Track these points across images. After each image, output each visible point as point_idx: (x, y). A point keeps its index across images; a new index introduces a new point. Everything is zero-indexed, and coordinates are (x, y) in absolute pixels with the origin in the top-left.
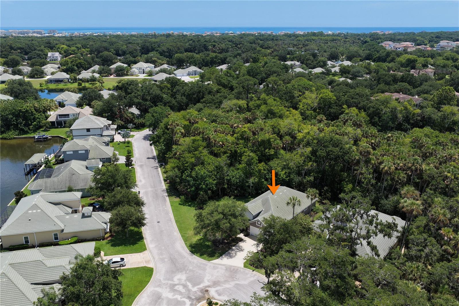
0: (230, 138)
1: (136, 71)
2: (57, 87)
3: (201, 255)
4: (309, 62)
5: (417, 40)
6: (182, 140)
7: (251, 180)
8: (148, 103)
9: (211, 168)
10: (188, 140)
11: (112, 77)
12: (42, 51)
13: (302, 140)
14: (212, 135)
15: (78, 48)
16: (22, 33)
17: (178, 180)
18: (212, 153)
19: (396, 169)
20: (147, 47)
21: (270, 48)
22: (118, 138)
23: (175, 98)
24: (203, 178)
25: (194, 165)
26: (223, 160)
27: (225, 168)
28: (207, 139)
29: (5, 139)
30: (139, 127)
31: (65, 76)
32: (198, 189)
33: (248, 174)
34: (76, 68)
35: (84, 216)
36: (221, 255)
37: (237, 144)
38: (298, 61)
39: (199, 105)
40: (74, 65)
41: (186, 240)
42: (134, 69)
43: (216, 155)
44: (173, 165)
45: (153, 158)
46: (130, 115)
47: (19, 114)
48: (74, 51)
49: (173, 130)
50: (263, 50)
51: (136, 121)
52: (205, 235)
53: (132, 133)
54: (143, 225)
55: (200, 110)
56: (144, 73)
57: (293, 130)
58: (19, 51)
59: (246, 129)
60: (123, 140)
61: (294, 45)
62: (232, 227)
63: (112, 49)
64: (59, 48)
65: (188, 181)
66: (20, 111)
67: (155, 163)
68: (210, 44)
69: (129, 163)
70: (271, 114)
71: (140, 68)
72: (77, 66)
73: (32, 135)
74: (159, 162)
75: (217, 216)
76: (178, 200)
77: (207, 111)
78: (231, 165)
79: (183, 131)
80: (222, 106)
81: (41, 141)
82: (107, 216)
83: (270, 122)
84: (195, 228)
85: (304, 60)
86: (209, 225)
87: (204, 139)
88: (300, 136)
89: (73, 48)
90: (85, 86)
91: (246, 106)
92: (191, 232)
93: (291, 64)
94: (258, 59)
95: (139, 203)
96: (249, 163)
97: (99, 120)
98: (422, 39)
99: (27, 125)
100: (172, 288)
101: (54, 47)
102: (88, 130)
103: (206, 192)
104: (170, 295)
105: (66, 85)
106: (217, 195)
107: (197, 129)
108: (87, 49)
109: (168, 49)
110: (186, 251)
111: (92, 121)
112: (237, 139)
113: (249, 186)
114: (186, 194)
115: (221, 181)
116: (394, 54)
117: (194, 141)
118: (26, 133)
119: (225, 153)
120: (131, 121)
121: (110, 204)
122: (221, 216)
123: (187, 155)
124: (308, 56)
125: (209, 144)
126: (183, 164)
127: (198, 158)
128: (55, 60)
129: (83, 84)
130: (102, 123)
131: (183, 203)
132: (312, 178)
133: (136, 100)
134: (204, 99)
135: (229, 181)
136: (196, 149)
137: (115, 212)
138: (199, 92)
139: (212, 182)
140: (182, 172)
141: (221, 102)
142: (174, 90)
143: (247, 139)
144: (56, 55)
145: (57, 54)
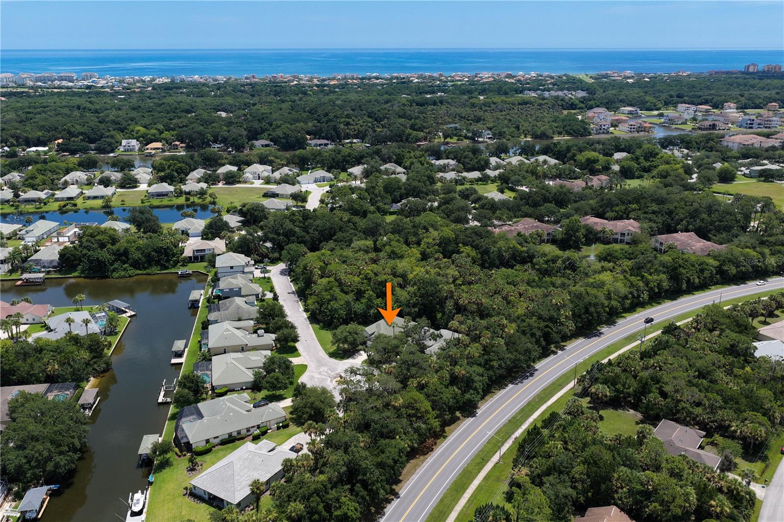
0: (357, 279)
1: (250, 176)
2: (161, 203)
3: (336, 358)
4: (467, 160)
5: (647, 102)
6: (319, 281)
7: (372, 311)
8: (281, 237)
9: (342, 302)
10: (325, 281)
11: (220, 185)
12: (112, 137)
13: (411, 280)
14: (342, 277)
15: (159, 130)
16: (42, 79)
17: (318, 311)
18: (342, 291)
19: (469, 302)
20: (255, 129)
21: (424, 127)
22: (258, 273)
23: (308, 233)
24: (336, 310)
25: (329, 301)
26: (350, 297)
27: (352, 303)
28: (338, 281)
29: (149, 274)
30: (274, 261)
31: (165, 187)
32: (332, 318)
33: (369, 307)
34: (176, 174)
35: (259, 336)
36: (348, 358)
37: (362, 283)
38: (453, 159)
39: (331, 244)
40: (172, 170)
41: (325, 351)
42: (247, 175)
43: (346, 293)
44: (314, 300)
45: (293, 293)
46: (265, 250)
47: (160, 250)
48: (154, 135)
49: (311, 272)
50: (415, 132)
51: (271, 255)
52: (338, 346)
53: (268, 268)
54: (298, 341)
55: (332, 250)
56: (259, 179)
57: (406, 272)
58: (81, 137)
59: (369, 272)
60: (262, 275)
61: (462, 117)
62: (355, 340)
63: (209, 135)
64: (133, 131)
65: (326, 312)
66: (161, 247)
67: (295, 298)
68: (343, 120)
69: (276, 298)
70: (394, 255)
71: (255, 173)
72: (177, 171)
73: (173, 270)
74: (298, 296)
75: (345, 334)
76: (318, 326)
77: (338, 252)
78: (357, 299)
79: (320, 272)
80: (352, 245)
81: (184, 277)
82: (273, 336)
83: (391, 263)
84: (332, 342)
85: (461, 157)
86: (340, 339)
87: (336, 280)
88: (411, 276)
89: (153, 131)
90: (194, 202)
91: (373, 246)
92: (329, 346)
93: (444, 164)
94: (403, 156)
95: (293, 327)
96: (370, 300)
97: (240, 258)
98: (654, 101)
99: (168, 261)
100: (320, 373)
101: (126, 129)
102: (232, 268)
103: (338, 320)
104: (319, 376)
105: (171, 200)
106: (346, 322)
107: (330, 271)
108: (172, 132)
109: (284, 133)
110: (326, 357)
111: (234, 259)
112: (362, 279)
113: (370, 316)
114: (324, 322)
115: (349, 312)
116: (575, 148)
117: (329, 282)
118: (167, 268)
119: (352, 291)
120: (266, 256)
121: (273, 328)
122: (348, 334)
123: (324, 293)
124: (467, 153)
125: (340, 284)
126: (321, 300)
127: (332, 296)
128: (131, 150)
129: (192, 199)
130: (243, 260)
131: (322, 328)
132: (417, 309)
133: (271, 236)
134: (336, 237)
135: (355, 312)
136: (331, 289)
137: (278, 333)
138: (331, 228)
139: (343, 313)
140: (321, 306)
141: (351, 241)
142: (306, 224)
143: (369, 279)
144: (132, 144)
145: (134, 142)
